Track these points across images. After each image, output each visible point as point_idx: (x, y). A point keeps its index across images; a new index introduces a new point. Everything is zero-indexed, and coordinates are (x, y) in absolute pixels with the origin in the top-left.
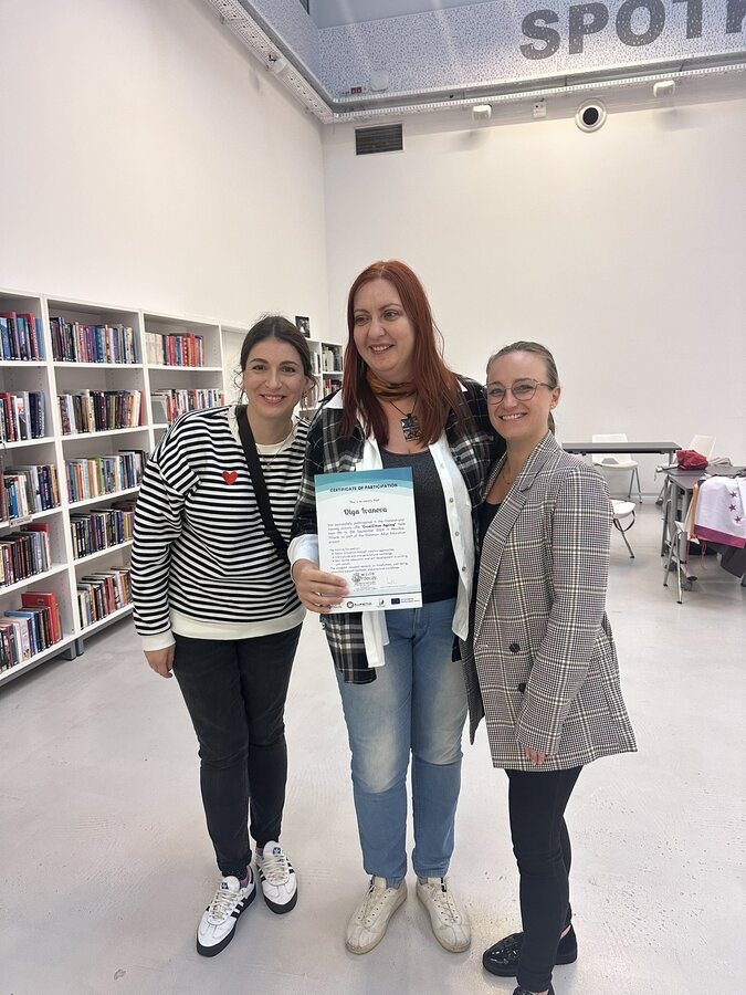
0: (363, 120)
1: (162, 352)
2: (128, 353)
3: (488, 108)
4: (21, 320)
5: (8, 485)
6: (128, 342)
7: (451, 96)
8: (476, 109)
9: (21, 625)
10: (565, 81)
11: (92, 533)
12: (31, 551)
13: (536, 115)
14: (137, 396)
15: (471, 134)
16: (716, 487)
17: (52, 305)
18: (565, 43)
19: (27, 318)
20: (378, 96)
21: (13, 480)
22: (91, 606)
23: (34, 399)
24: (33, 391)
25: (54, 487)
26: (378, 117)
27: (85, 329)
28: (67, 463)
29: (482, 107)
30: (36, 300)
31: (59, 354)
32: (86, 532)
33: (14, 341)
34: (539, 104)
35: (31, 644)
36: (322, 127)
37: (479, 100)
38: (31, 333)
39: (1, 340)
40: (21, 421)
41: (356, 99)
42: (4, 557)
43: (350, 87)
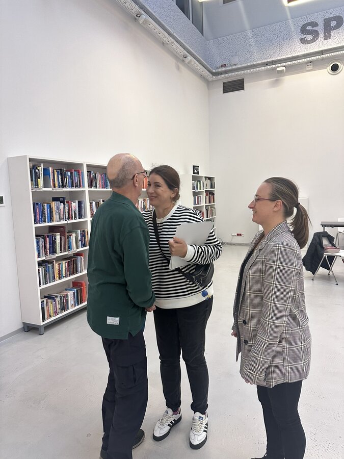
0: (226, 78)
3: (284, 68)
4: (76, 172)
5: (68, 238)
7: (267, 64)
8: (278, 69)
9: (71, 294)
10: (322, 52)
12: (76, 264)
13: (307, 69)
15: (276, 80)
17: (88, 166)
18: (322, 35)
19: (78, 172)
20: (233, 67)
21: (70, 235)
23: (80, 203)
24: (79, 200)
25: (87, 239)
26: (233, 76)
27: (101, 175)
29: (281, 68)
30: (82, 165)
31: (90, 185)
33: (73, 180)
34: (309, 64)
35: (74, 302)
36: (208, 83)
37: (280, 65)
38: (79, 177)
39: (68, 180)
40: (74, 212)
41: (223, 69)
42: (65, 266)
43: (221, 64)
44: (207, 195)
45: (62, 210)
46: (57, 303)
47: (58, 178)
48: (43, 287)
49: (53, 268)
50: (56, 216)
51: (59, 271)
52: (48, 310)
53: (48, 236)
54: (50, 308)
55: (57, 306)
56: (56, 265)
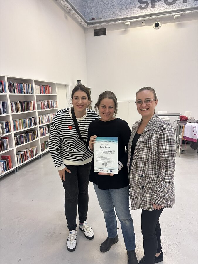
0: (96, 27)
1: (40, 90)
2: (30, 91)
3: (129, 23)
6: (30, 88)
7: (119, 20)
8: (126, 23)
10: (150, 15)
11: (21, 139)
12: (3, 144)
13: (142, 25)
14: (33, 102)
15: (125, 30)
16: (189, 126)
17: (8, 78)
18: (150, 5)
19: (1, 82)
20: (99, 20)
22: (21, 159)
23: (3, 103)
24: (3, 101)
25: (10, 127)
26: (100, 26)
27: (18, 84)
28: (13, 121)
30: (4, 77)
31: (10, 91)
32: (19, 139)
34: (143, 22)
35: (4, 169)
36: (85, 29)
37: (127, 21)
38: (2, 86)
43: (92, 18)
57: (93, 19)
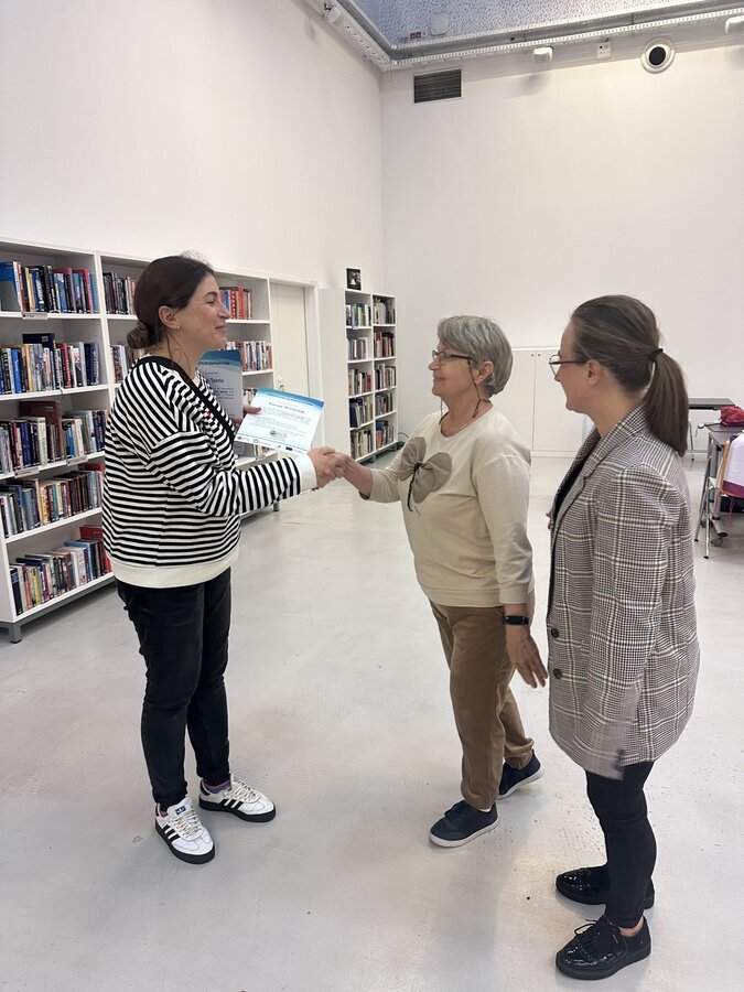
0: (421, 66)
3: (549, 50)
4: (76, 276)
5: (65, 428)
7: (512, 38)
8: (537, 52)
9: (78, 555)
10: (632, 18)
12: (87, 488)
13: (599, 56)
15: (532, 79)
19: (82, 274)
20: (436, 41)
21: (70, 423)
23: (89, 349)
24: (88, 342)
26: (437, 64)
29: (543, 49)
30: (91, 257)
31: (112, 306)
33: (70, 295)
34: (603, 44)
35: (88, 572)
36: (380, 75)
37: (540, 42)
38: (85, 288)
39: (59, 294)
40: (77, 369)
41: (415, 44)
42: (63, 493)
43: (410, 32)
44: (378, 337)
45: (48, 364)
46: (48, 574)
47: (34, 288)
48: (13, 538)
49: (34, 496)
50: (33, 378)
51: (48, 504)
52: (28, 590)
53: (19, 425)
54: (31, 586)
55: (49, 581)
56: (41, 491)
57: (412, 34)
